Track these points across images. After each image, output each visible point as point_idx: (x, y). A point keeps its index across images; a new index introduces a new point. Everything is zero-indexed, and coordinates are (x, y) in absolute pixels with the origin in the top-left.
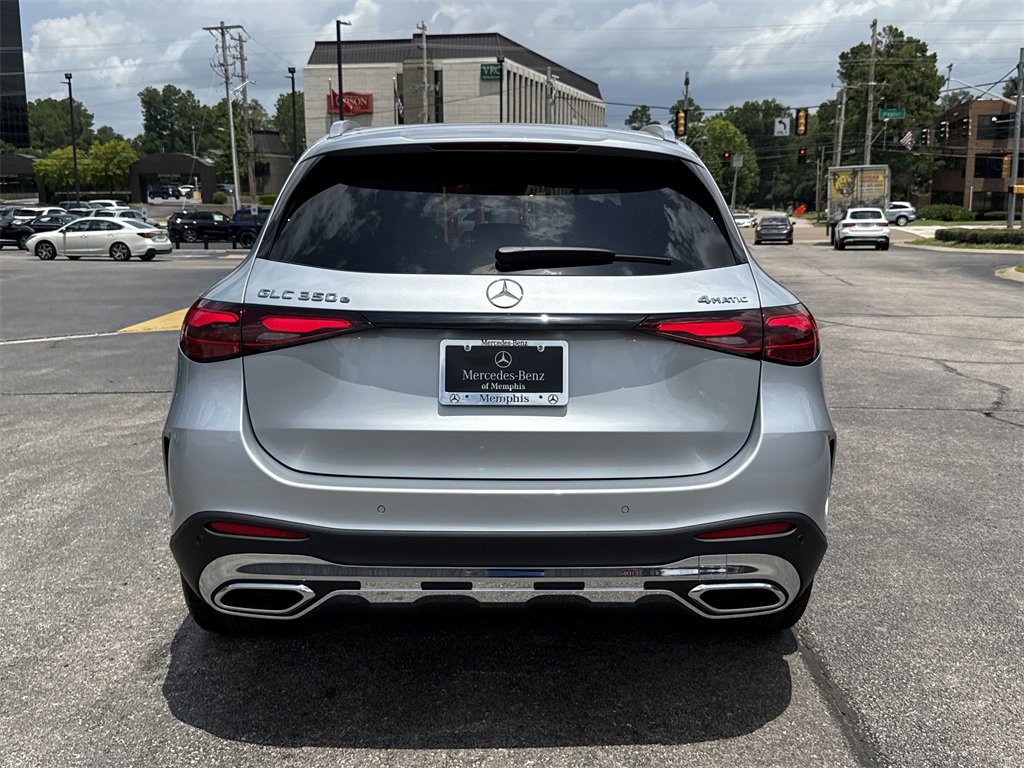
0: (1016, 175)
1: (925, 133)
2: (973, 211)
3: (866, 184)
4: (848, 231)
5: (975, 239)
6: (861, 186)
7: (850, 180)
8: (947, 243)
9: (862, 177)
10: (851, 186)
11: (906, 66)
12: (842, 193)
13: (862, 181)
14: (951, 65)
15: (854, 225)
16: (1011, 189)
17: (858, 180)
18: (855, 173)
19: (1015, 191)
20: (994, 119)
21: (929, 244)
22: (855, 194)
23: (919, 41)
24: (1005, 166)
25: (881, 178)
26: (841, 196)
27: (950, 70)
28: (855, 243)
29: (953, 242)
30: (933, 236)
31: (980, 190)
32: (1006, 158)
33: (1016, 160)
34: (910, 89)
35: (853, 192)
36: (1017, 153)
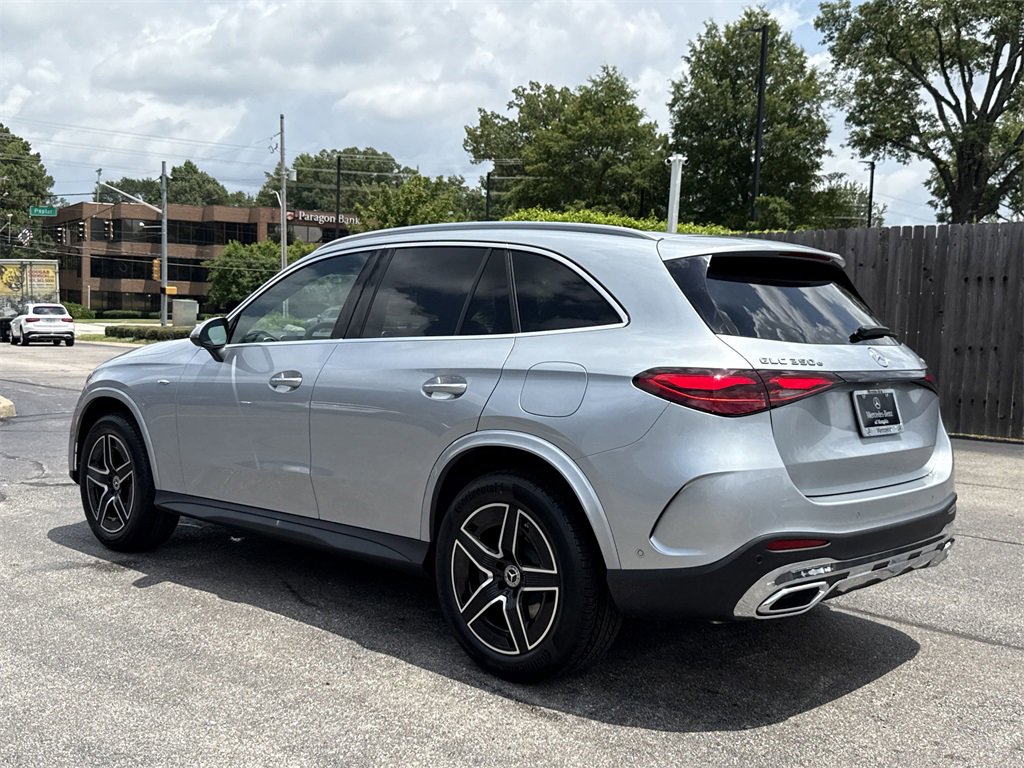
0: (166, 278)
1: (61, 232)
2: (92, 309)
3: (36, 279)
4: (31, 327)
5: (140, 336)
6: (31, 281)
7: (18, 274)
8: (123, 339)
9: (31, 271)
10: (20, 280)
11: (15, 163)
12: (10, 287)
13: (31, 276)
14: (100, 170)
15: (38, 320)
16: (163, 290)
17: (27, 275)
18: (23, 266)
19: (167, 292)
20: (142, 224)
21: (101, 340)
22: (25, 288)
23: (21, 139)
24: (155, 269)
25: (51, 274)
26: (10, 290)
27: (100, 174)
28: (41, 339)
29: (131, 339)
30: (104, 333)
31: (141, 291)
32: (156, 261)
33: (165, 264)
34: (19, 186)
35: (22, 286)
36: (166, 257)
